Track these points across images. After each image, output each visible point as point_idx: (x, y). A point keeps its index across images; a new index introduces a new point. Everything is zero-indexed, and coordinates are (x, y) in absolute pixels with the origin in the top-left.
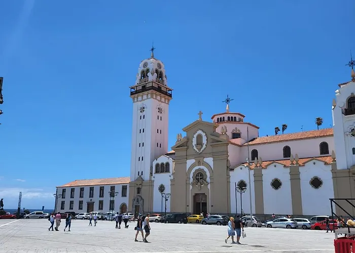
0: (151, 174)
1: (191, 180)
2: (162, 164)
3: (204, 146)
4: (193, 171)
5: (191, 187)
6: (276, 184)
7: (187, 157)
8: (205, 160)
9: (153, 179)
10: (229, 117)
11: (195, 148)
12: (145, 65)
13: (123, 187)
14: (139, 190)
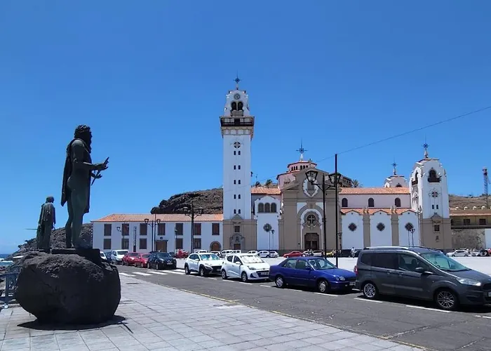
0: (253, 212)
1: (303, 221)
2: (267, 204)
3: (316, 192)
4: (305, 213)
5: (302, 227)
6: (381, 227)
7: (298, 199)
8: (317, 204)
9: (255, 218)
10: (301, 166)
11: (306, 192)
12: (237, 96)
13: (214, 225)
14: (237, 229)
